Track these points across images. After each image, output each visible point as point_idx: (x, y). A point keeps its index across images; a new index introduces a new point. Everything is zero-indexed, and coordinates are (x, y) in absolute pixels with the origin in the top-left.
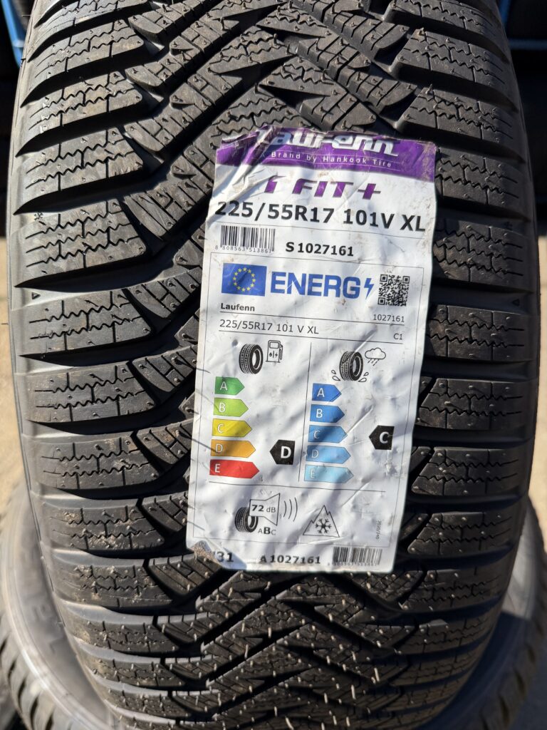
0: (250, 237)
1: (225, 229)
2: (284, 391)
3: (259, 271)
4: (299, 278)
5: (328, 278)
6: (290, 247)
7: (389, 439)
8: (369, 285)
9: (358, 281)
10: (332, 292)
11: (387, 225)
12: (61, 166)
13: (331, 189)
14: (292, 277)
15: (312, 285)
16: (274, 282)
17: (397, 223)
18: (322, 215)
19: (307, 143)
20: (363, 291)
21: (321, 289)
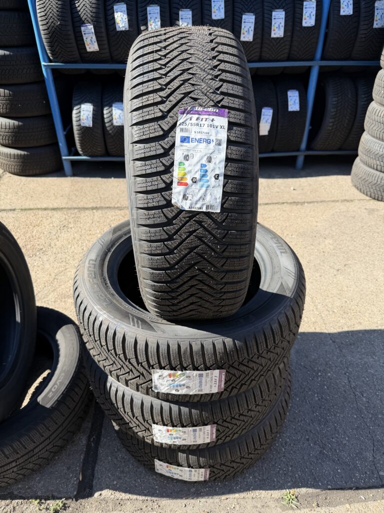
0: (186, 130)
1: (181, 129)
2: (194, 165)
3: (188, 138)
4: (197, 139)
5: (204, 139)
6: (195, 132)
7: (218, 177)
8: (213, 141)
9: (210, 140)
10: (205, 142)
11: (217, 128)
12: (143, 115)
13: (204, 120)
14: (196, 139)
15: (200, 141)
16: (192, 140)
17: (219, 127)
18: (202, 125)
19: (199, 110)
20: (212, 142)
21: (202, 142)
